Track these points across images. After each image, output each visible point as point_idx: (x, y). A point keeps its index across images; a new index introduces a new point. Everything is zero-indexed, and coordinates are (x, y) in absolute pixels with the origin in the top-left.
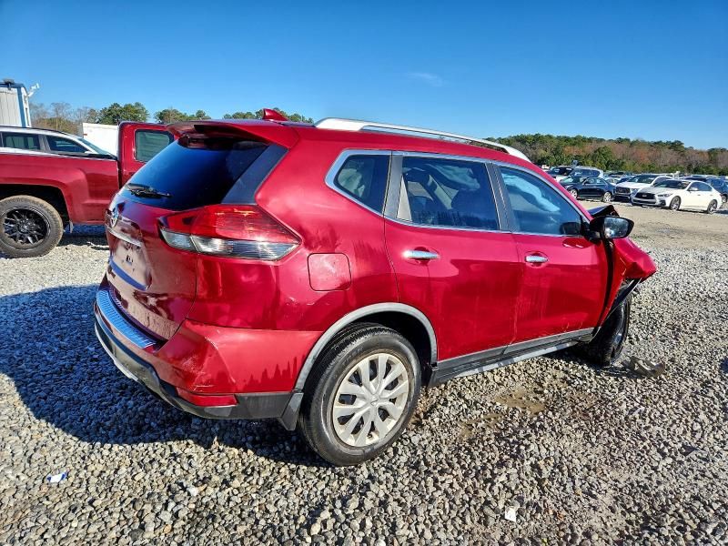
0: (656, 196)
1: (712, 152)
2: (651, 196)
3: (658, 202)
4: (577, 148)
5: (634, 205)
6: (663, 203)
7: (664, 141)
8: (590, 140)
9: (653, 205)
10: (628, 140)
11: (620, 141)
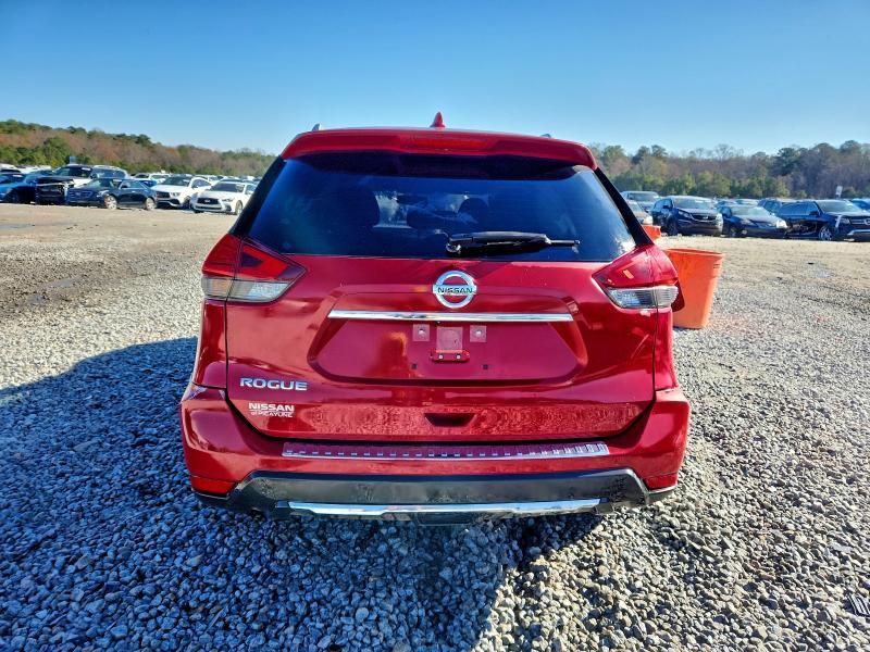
0: (220, 201)
1: (181, 149)
2: (215, 201)
3: (224, 208)
4: (15, 137)
5: (197, 212)
6: (229, 208)
7: (128, 134)
8: (31, 127)
9: (218, 211)
10: (82, 130)
11: (73, 131)
